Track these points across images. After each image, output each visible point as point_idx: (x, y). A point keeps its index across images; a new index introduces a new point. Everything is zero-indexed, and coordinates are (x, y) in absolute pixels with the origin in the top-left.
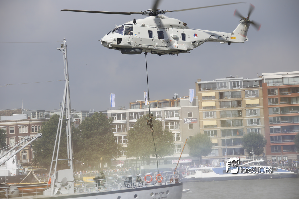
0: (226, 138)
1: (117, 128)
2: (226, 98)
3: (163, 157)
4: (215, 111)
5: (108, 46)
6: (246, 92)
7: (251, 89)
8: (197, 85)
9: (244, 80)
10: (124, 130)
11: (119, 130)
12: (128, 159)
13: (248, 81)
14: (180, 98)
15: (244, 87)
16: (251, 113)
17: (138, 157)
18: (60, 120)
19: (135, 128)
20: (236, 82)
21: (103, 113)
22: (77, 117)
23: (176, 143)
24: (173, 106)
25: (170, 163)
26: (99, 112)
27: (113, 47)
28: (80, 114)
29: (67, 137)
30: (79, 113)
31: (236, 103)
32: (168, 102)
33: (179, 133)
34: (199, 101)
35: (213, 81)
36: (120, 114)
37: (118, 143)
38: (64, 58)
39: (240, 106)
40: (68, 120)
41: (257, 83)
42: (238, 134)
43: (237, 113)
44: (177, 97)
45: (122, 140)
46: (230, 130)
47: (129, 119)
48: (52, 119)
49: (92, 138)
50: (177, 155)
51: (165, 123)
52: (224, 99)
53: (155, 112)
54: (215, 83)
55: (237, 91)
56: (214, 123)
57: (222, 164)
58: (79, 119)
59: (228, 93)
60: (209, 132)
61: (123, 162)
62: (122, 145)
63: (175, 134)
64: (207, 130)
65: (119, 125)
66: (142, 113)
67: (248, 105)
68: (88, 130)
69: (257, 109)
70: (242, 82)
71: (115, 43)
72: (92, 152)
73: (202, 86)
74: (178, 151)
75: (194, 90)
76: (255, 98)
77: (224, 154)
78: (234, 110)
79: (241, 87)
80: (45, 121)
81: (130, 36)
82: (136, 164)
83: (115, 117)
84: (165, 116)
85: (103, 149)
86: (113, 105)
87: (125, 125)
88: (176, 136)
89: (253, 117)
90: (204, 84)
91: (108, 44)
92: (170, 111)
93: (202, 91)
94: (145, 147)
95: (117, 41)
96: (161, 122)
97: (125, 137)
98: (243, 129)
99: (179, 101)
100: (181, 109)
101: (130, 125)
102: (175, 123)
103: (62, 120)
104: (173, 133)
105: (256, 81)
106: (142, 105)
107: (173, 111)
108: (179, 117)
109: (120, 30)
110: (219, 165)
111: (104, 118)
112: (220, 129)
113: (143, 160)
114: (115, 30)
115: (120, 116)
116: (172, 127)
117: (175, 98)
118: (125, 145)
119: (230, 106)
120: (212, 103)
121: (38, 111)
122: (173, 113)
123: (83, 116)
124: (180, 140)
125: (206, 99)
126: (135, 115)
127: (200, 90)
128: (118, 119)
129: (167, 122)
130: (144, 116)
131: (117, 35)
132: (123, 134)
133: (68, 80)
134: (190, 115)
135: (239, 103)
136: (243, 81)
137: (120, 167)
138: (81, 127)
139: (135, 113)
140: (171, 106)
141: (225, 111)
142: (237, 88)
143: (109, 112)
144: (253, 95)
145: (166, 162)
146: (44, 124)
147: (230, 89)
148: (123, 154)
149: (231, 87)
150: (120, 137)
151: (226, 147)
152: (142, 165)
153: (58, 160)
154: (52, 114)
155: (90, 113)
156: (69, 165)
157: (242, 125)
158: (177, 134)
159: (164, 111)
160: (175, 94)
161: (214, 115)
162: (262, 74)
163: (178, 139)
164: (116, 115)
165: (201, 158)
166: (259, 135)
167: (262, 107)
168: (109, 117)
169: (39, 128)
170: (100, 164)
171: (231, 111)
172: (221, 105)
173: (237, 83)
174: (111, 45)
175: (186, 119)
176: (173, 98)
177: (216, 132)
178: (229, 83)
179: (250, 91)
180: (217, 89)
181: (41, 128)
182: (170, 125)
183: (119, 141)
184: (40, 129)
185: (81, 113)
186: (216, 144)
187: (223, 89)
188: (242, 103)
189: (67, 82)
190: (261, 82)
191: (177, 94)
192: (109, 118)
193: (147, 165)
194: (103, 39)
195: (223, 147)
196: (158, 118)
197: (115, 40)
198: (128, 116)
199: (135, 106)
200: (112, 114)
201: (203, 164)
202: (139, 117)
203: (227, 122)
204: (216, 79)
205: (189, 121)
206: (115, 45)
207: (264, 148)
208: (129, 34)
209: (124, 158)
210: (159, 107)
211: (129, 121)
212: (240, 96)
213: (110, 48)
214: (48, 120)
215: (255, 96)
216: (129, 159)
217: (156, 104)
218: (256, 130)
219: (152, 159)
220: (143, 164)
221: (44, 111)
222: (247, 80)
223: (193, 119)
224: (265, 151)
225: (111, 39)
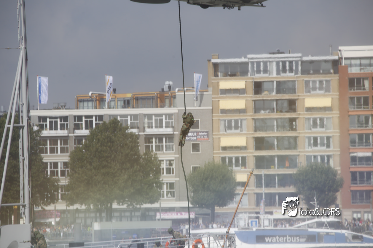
0: (263, 172)
1: (48, 146)
2: (266, 93)
3: (138, 206)
4: (245, 119)
6: (307, 83)
7: (317, 77)
8: (211, 65)
9: (305, 59)
10: (63, 150)
11: (53, 151)
12: (68, 208)
13: (312, 62)
14: (177, 90)
15: (303, 72)
16: (315, 124)
17: (89, 205)
19: (86, 147)
20: (287, 63)
23: (166, 178)
24: (162, 107)
25: (153, 218)
31: (286, 104)
32: (152, 98)
33: (173, 160)
34: (213, 98)
35: (243, 60)
36: (56, 118)
37: (51, 175)
39: (295, 110)
41: (330, 65)
42: (287, 164)
43: (287, 124)
44: (170, 87)
45: (59, 169)
46: (272, 157)
47: (74, 129)
50: (166, 202)
51: (145, 139)
53: (126, 116)
54: (247, 63)
55: (289, 81)
56: (241, 141)
57: (254, 223)
59: (271, 83)
60: (230, 159)
61: (59, 214)
62: (58, 180)
63: (165, 161)
64: (227, 154)
65: (54, 140)
66: (100, 118)
67: (309, 109)
69: (327, 118)
70: (300, 63)
73: (221, 68)
74: (169, 195)
76: (324, 96)
77: (258, 204)
78: (281, 118)
79: (297, 73)
82: (86, 218)
83: (46, 125)
84: (146, 125)
87: (65, 140)
88: (166, 165)
89: (319, 132)
90: (225, 64)
92: (156, 115)
93: (220, 77)
94: (104, 186)
96: (137, 137)
97: (65, 164)
98: (298, 155)
99: (175, 97)
100: (177, 111)
101: (75, 140)
102: (164, 139)
104: (160, 159)
105: (326, 61)
106: (100, 101)
107: (161, 115)
108: (173, 127)
110: (248, 226)
112: (252, 154)
113: (99, 211)
115: (56, 123)
116: (159, 148)
117: (166, 89)
118: (64, 181)
119: (274, 109)
120: (239, 103)
122: (161, 120)
124: (173, 173)
125: (228, 95)
126: (86, 122)
127: (216, 75)
128: (51, 129)
129: (149, 138)
130: (104, 123)
132: (62, 158)
135: (292, 105)
136: (303, 62)
137: (53, 223)
139: (86, 117)
140: (159, 105)
141: (263, 120)
142: (288, 74)
143: (35, 113)
144: (321, 88)
145: (146, 215)
147: (275, 74)
148: (60, 197)
149: (278, 73)
150: (55, 165)
151: (264, 190)
152: (96, 221)
157: (295, 148)
158: (168, 162)
159: (145, 115)
160: (167, 83)
161: (241, 127)
162: (340, 48)
163: (169, 171)
164: (48, 120)
165: (213, 210)
166: (329, 168)
167: (335, 114)
170: (13, 217)
171: (276, 119)
172: (258, 107)
173: (289, 65)
176: (163, 90)
177: (244, 159)
178: (274, 64)
179: (314, 82)
180: (249, 74)
182: (156, 142)
183: (53, 173)
186: (244, 184)
187: (262, 75)
188: (298, 104)
190: (336, 63)
191: (171, 83)
193: (107, 220)
195: (258, 191)
196: (132, 128)
198: (71, 123)
199: (85, 104)
200: (39, 117)
201: (217, 223)
202: (94, 126)
203: (268, 142)
204: (249, 56)
205: (193, 136)
207: (339, 195)
209: (61, 206)
210: (133, 107)
211: (74, 133)
212: (293, 90)
215: (323, 92)
216: (71, 208)
217: (128, 102)
218: (322, 157)
219: (116, 210)
220: (98, 220)
222: (310, 58)
223: (200, 132)
224: (339, 201)
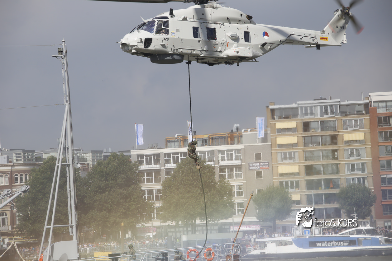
0: (313, 192)
1: (145, 178)
2: (313, 130)
3: (216, 222)
4: (297, 152)
5: (131, 51)
6: (345, 122)
7: (353, 117)
8: (269, 111)
9: (342, 103)
10: (156, 180)
11: (149, 181)
12: (162, 224)
13: (348, 105)
14: (243, 131)
15: (341, 113)
16: (352, 154)
17: (178, 222)
18: (57, 165)
19: (174, 177)
20: (329, 107)
21: (125, 154)
22: (85, 160)
23: (237, 199)
24: (231, 144)
25: (227, 231)
26: (119, 153)
27: (139, 53)
28: (89, 157)
29: (68, 191)
30: (87, 155)
31: (329, 139)
32: (224, 138)
33: (242, 185)
34: (272, 136)
35: (294, 105)
36: (151, 155)
37: (148, 200)
38: (63, 70)
39: (336, 144)
40: (70, 165)
41: (362, 108)
43: (330, 154)
44: (237, 129)
45: (154, 195)
46: (320, 180)
47: (165, 164)
48: (45, 163)
49: (107, 193)
50: (237, 218)
51: (220, 169)
52: (311, 131)
53: (204, 152)
54: (297, 108)
55: (330, 121)
56: (294, 169)
57: (307, 232)
58: (88, 164)
59: (316, 123)
60: (287, 183)
61: (155, 229)
62: (154, 203)
63: (235, 186)
64: (284, 179)
65: (149, 172)
67: (348, 142)
68: (101, 180)
69: (361, 148)
70: (338, 106)
71: (141, 46)
72: (107, 214)
73: (277, 113)
74: (240, 212)
75: (264, 118)
76: (358, 131)
78: (325, 150)
79: (336, 115)
80: (35, 167)
81: (164, 35)
82: (176, 232)
83: (143, 161)
84: (220, 159)
85: (124, 209)
86: (141, 141)
87: (158, 172)
88: (237, 190)
89: (355, 160)
90: (280, 109)
91: (130, 48)
92: (228, 151)
93: (276, 120)
94: (189, 206)
95: (144, 43)
96: (213, 168)
97: (159, 191)
98: (340, 178)
99: (241, 136)
100: (244, 147)
101: (166, 172)
102: (234, 169)
103: (60, 165)
104: (231, 184)
105: (359, 104)
106: (184, 141)
107: (232, 150)
108: (241, 159)
109: (149, 26)
110: (302, 234)
111: (126, 162)
112: (304, 178)
113: (186, 226)
114: (141, 26)
115: (151, 159)
116: (230, 176)
117: (235, 130)
118: (158, 204)
119: (319, 143)
120: (292, 139)
121: (25, 151)
122: (232, 155)
123: (93, 159)
124: (242, 196)
125: (283, 133)
126: (174, 158)
127: (274, 119)
128: (147, 164)
129: (222, 169)
131: (144, 34)
132: (156, 186)
133: (70, 104)
134: (258, 157)
135: (334, 139)
136: (340, 106)
137: (151, 236)
138: (90, 176)
139: (174, 154)
140: (229, 143)
141: (311, 152)
142: (330, 115)
143: (135, 153)
144: (355, 126)
145: (222, 229)
146: (33, 171)
147: (319, 116)
148: (155, 216)
149: (322, 115)
150: (151, 192)
151: (314, 206)
152: (184, 234)
153: (53, 227)
154: (46, 156)
155: (104, 154)
156: (71, 234)
157: (337, 173)
158: (238, 187)
159: (219, 151)
160: (235, 125)
161: (294, 157)
162: (370, 94)
163: (239, 194)
164: (145, 157)
165: (275, 223)
166: (365, 187)
167: (368, 145)
168: (134, 160)
169: (26, 178)
170: (120, 233)
171: (322, 151)
172: (306, 142)
173: (331, 109)
174: (135, 49)
175: (252, 163)
176: (232, 131)
177: (297, 183)
178: (319, 108)
179: (350, 120)
180: (299, 116)
181: (30, 177)
182: (228, 172)
183: (149, 198)
184: (28, 178)
185: (91, 154)
186: (298, 202)
187: (309, 116)
188: (339, 138)
189: (67, 107)
190: (367, 106)
191: (238, 125)
192: (133, 162)
193: (192, 233)
194: (124, 41)
196: (208, 161)
197: (141, 42)
198: (162, 158)
199: (173, 144)
200: (138, 156)
201: (278, 233)
202: (180, 161)
203: (315, 168)
204: (298, 102)
205: (257, 166)
206: (141, 49)
208: (163, 33)
209: (157, 223)
210: (210, 145)
211: (164, 166)
212: (335, 128)
213: (133, 54)
214: (39, 165)
215: (357, 128)
216: (164, 224)
217: (206, 140)
218: (359, 179)
219: (199, 225)
220: (185, 233)
221: (33, 151)
222: (346, 102)
223: (263, 163)
224: (373, 213)
225: (136, 39)
